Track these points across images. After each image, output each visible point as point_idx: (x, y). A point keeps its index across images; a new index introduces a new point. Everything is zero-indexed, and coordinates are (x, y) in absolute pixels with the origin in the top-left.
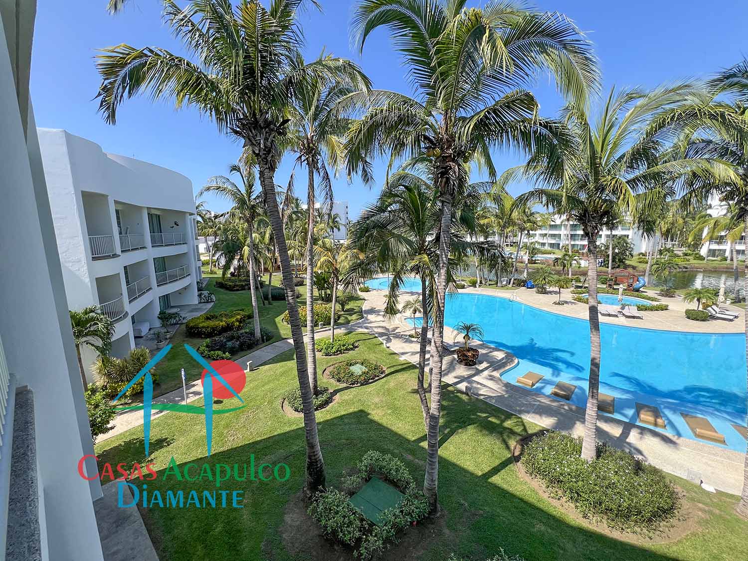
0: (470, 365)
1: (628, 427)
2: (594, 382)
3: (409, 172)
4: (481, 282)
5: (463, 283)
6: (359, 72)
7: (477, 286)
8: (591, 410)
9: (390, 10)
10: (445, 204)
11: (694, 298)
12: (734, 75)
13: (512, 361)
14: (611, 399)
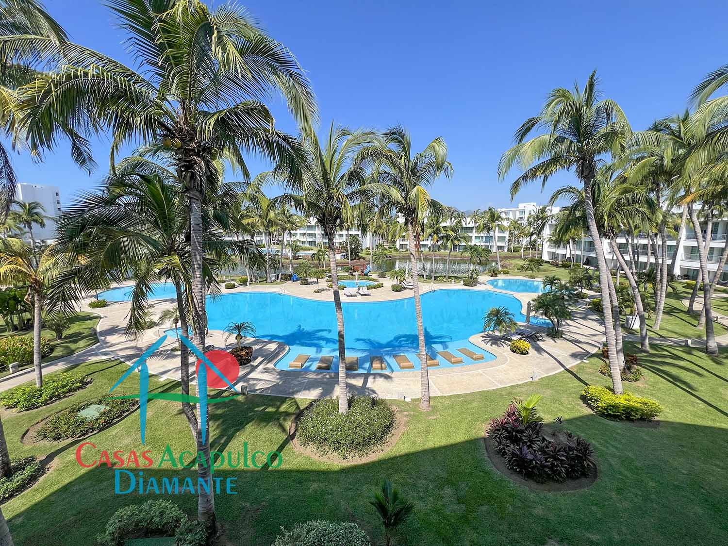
0: (245, 364)
1: (366, 376)
2: (342, 350)
3: (149, 160)
4: (251, 280)
5: (233, 282)
7: (248, 284)
8: (342, 373)
10: (194, 200)
11: (394, 277)
13: (284, 349)
14: (356, 359)
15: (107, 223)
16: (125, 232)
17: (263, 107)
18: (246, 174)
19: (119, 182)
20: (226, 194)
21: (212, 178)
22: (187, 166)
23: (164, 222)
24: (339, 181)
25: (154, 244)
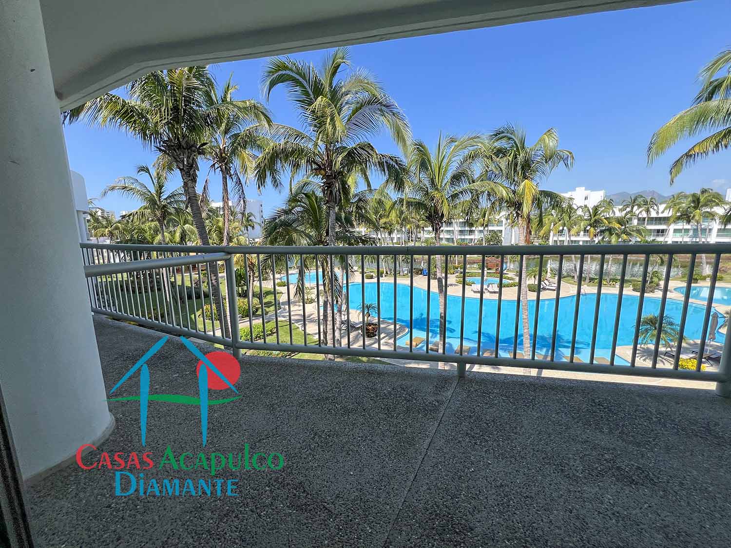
0: (372, 337)
3: (312, 180)
4: (387, 273)
5: (371, 274)
6: (262, 113)
7: (384, 276)
9: (285, 74)
10: (331, 208)
11: (531, 276)
12: (503, 132)
13: (404, 330)
14: (468, 348)
15: (286, 225)
16: (296, 231)
17: (369, 144)
18: (369, 185)
19: (294, 199)
20: (360, 200)
21: (345, 190)
22: (329, 186)
23: (316, 224)
25: (310, 237)
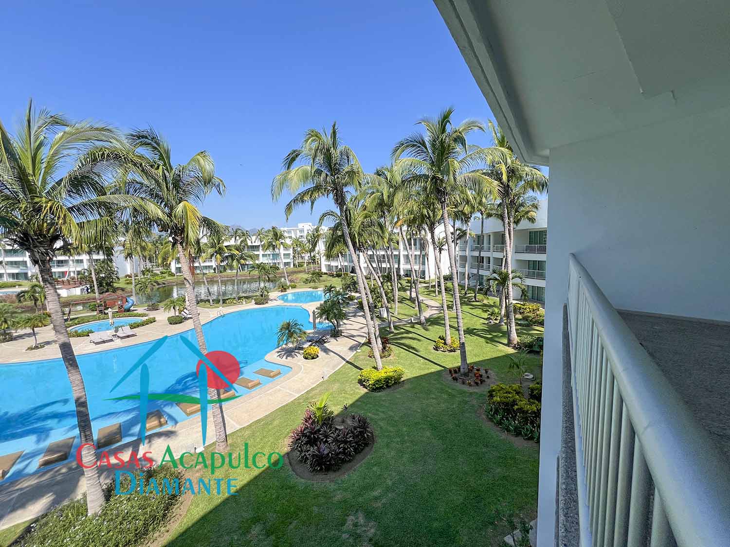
1: (135, 445)
24: (53, 188)
